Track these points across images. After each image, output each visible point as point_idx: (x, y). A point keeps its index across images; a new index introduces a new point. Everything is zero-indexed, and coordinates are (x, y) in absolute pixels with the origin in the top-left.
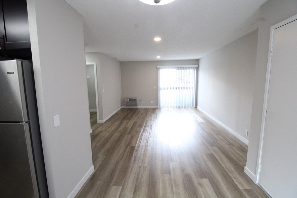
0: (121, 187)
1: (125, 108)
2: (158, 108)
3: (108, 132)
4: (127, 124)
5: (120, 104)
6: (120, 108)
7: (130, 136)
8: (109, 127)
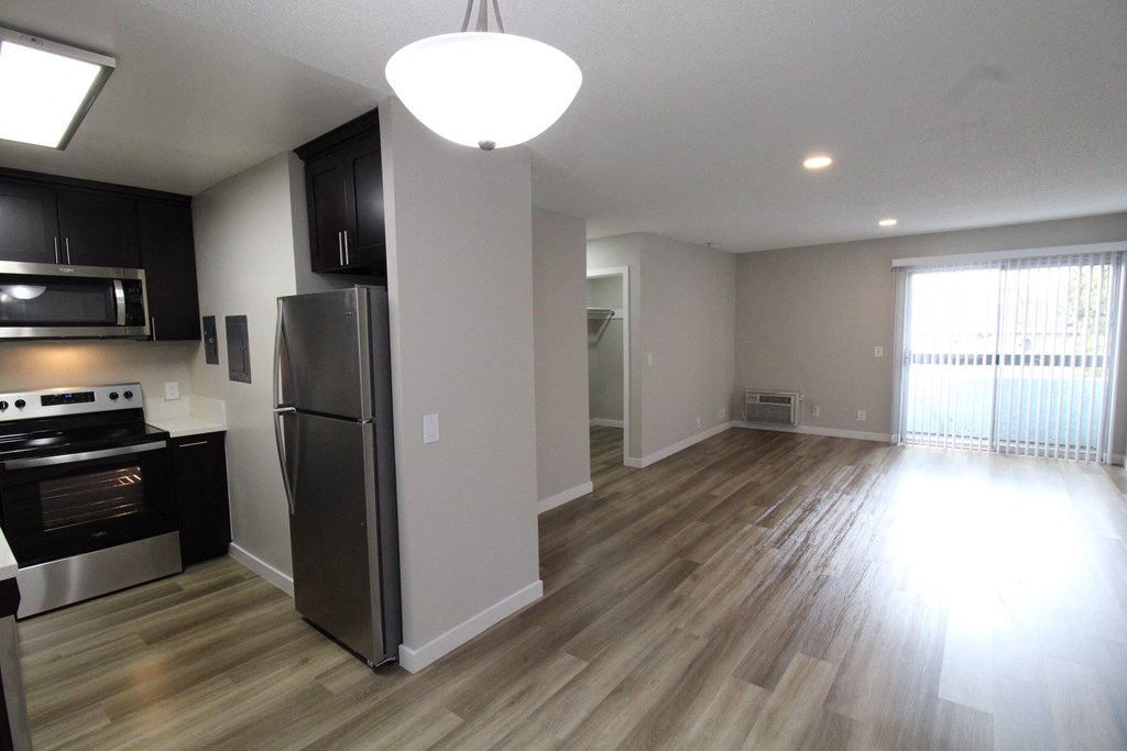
0: (585, 664)
1: (742, 429)
2: (888, 444)
3: (641, 499)
4: (718, 486)
5: (723, 412)
6: (722, 428)
7: (704, 527)
8: (654, 484)
